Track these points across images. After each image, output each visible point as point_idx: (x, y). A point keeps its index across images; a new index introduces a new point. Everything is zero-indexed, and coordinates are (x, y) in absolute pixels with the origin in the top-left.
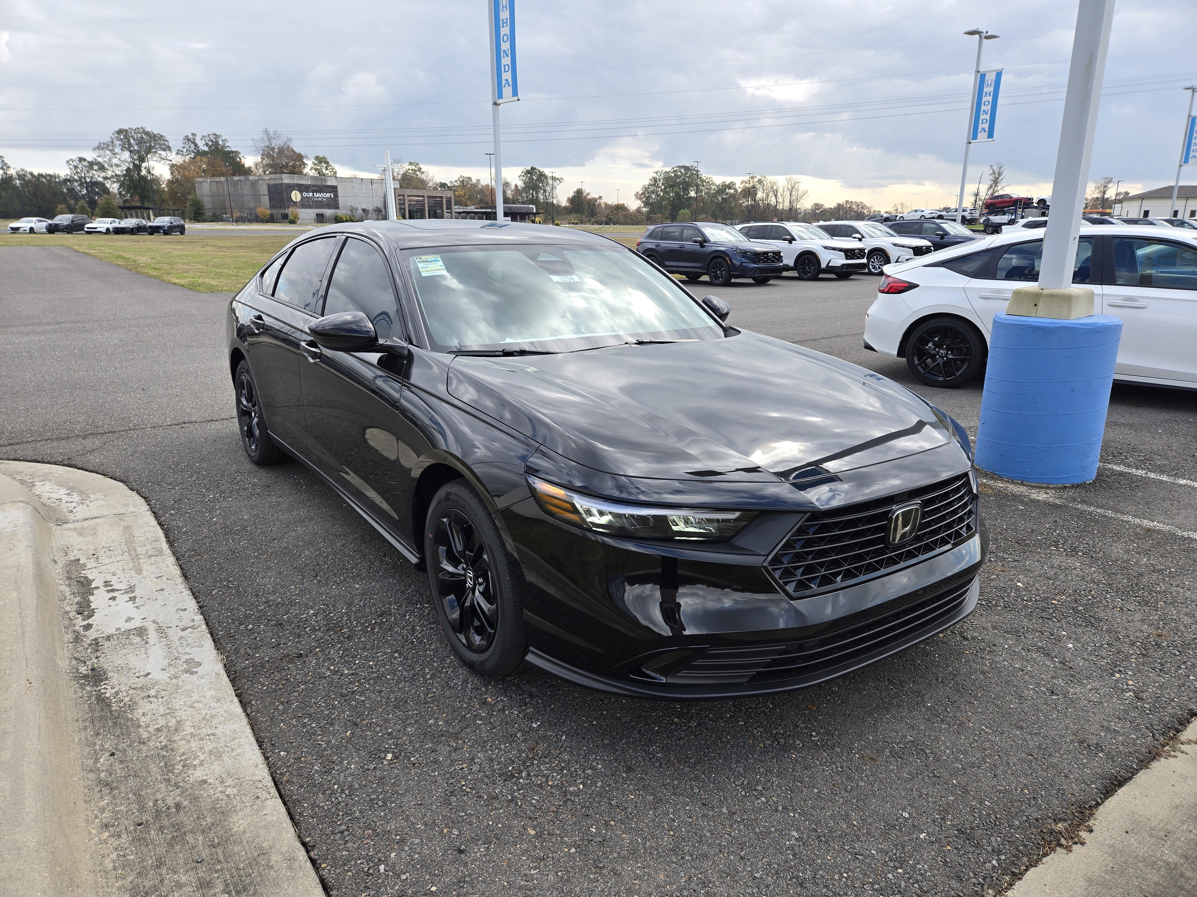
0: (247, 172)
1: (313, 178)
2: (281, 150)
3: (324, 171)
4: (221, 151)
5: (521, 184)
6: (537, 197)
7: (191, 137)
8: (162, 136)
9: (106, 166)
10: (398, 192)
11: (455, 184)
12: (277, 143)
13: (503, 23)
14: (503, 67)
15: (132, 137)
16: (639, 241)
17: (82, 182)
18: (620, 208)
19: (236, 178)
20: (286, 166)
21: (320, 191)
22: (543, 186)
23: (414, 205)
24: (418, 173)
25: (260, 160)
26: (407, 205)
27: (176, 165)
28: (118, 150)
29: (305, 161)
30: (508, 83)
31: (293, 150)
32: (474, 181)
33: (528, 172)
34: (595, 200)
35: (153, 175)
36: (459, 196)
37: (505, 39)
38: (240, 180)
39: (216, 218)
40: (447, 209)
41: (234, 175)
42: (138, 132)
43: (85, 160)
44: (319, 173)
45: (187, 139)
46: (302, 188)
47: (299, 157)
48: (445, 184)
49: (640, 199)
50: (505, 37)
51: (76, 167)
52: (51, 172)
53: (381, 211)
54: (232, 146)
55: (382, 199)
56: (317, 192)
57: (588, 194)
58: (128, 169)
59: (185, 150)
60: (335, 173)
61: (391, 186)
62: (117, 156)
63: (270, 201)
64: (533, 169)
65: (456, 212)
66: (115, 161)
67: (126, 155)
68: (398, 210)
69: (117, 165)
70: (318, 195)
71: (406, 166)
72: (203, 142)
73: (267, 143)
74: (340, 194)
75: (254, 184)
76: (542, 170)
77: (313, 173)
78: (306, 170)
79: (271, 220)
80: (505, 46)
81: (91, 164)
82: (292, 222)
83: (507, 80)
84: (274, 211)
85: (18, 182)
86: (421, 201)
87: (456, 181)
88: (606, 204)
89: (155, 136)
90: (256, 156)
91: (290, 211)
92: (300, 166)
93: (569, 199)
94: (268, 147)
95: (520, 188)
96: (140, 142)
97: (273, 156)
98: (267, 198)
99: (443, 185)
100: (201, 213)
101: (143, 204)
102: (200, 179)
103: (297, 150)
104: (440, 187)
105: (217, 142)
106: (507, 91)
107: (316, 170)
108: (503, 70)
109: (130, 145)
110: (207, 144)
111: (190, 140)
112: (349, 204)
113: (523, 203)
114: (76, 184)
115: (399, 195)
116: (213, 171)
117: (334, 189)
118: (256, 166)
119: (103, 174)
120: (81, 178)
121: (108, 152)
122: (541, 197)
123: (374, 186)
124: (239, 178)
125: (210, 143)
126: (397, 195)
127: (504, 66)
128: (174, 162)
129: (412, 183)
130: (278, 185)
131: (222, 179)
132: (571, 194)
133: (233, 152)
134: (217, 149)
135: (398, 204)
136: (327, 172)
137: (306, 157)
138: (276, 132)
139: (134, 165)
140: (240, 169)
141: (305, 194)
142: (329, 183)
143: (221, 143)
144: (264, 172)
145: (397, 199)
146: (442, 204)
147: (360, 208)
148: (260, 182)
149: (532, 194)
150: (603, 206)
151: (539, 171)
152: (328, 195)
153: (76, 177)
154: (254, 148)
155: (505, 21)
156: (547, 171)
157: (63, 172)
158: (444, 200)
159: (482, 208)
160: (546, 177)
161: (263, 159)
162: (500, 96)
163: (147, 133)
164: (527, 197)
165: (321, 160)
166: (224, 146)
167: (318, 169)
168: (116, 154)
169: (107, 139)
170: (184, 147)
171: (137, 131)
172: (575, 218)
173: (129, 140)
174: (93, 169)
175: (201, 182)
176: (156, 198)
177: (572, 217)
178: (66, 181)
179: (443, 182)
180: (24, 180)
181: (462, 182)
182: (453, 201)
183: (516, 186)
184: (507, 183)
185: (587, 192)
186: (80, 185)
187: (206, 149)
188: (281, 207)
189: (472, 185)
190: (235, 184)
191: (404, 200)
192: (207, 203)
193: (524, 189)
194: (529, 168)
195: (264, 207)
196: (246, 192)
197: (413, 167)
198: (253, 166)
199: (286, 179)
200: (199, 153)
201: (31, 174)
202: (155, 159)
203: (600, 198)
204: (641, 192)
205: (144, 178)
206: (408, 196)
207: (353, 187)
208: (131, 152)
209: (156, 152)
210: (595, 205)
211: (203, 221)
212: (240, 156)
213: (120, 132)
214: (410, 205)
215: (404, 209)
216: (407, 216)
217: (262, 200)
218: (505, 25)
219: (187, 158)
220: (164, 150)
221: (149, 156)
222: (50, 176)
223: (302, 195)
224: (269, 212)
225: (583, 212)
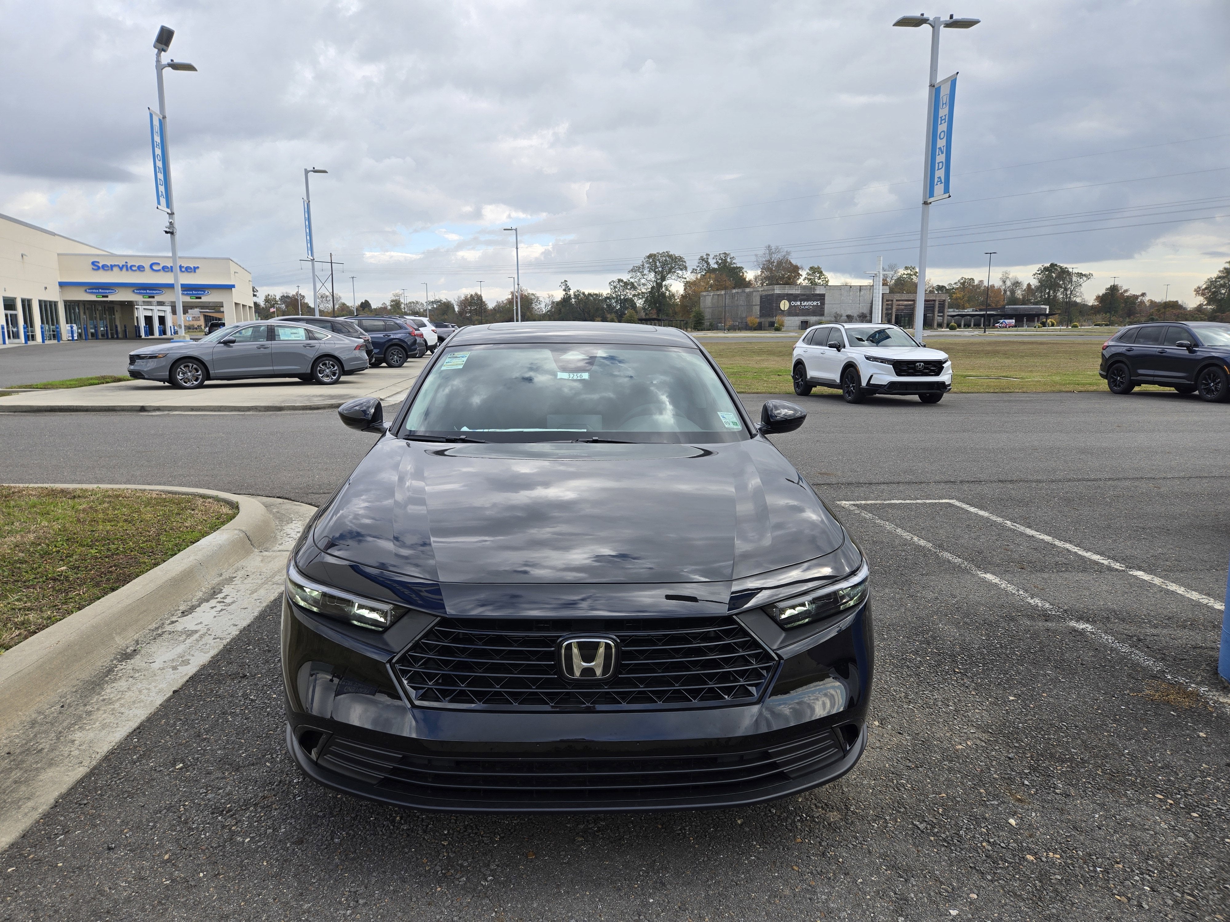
0: (748, 284)
1: (805, 287)
2: (780, 263)
3: (816, 280)
4: (727, 268)
5: (1034, 283)
6: (1055, 296)
7: (705, 257)
8: (681, 258)
9: (636, 284)
10: (886, 297)
11: (954, 286)
12: (776, 257)
13: (941, 120)
14: (937, 165)
15: (658, 260)
16: (1106, 344)
17: (618, 299)
18: (1173, 306)
19: (734, 291)
20: (782, 278)
21: (807, 300)
22: (1064, 283)
23: (903, 310)
24: (914, 277)
25: (760, 273)
26: (894, 310)
27: (689, 282)
28: (646, 272)
29: (800, 272)
30: (941, 181)
31: (790, 262)
32: (976, 282)
33: (1046, 269)
34: (1136, 297)
35: (669, 291)
36: (956, 299)
37: (942, 136)
38: (738, 293)
39: (712, 327)
40: (939, 312)
41: (734, 288)
42: (664, 256)
43: (622, 281)
44: (811, 283)
45: (702, 259)
46: (791, 298)
47: (795, 270)
48: (943, 287)
49: (1203, 294)
50: (943, 134)
51: (615, 287)
52: (597, 292)
53: (866, 317)
54: (738, 263)
55: (870, 305)
56: (804, 300)
57: (1126, 291)
58: (653, 288)
59: (699, 269)
60: (827, 282)
61: (880, 291)
62: (645, 277)
63: (761, 311)
64: (1052, 265)
65: (948, 316)
66: (643, 281)
67: (652, 276)
68: (884, 315)
69: (644, 285)
70: (805, 303)
71: (901, 272)
72: (715, 261)
73: (768, 258)
74: (826, 301)
75: (749, 295)
76: (1064, 265)
77: (806, 283)
78: (800, 281)
79: (759, 327)
80: (941, 143)
81: (626, 284)
82: (778, 329)
83: (940, 178)
84: (763, 320)
85: (573, 300)
86: (910, 305)
87: (955, 283)
88: (1152, 302)
89: (676, 258)
90: (757, 269)
91: (777, 319)
92: (795, 277)
93: (1098, 298)
94: (769, 261)
95: (1033, 287)
96: (664, 264)
97: (772, 269)
98: (758, 308)
99: (940, 288)
100: (701, 323)
101: (658, 316)
102: (704, 294)
103: (794, 262)
104: (937, 290)
105: (726, 260)
106: (939, 189)
107: (809, 279)
108: (937, 168)
109: (656, 267)
110: (717, 263)
111: (704, 260)
112: (834, 311)
113: (1034, 304)
114: (613, 301)
115: (887, 301)
116: (719, 286)
117: (822, 297)
118: (756, 279)
119: (633, 292)
120: (617, 296)
121: (639, 274)
122: (1060, 295)
123: (862, 293)
124: (737, 290)
125: (720, 261)
126: (885, 300)
127: (938, 163)
128: (688, 280)
129: (905, 288)
130: (770, 295)
131: (723, 292)
132: (1102, 291)
133: (737, 268)
134: (725, 266)
135: (884, 310)
136: (819, 281)
137: (802, 268)
138: (777, 248)
139: (657, 283)
140: (742, 283)
141: (793, 303)
142: (818, 292)
143: (729, 260)
144: (762, 284)
145: (885, 304)
146: (934, 307)
147: (844, 314)
148: (754, 293)
149: (1049, 293)
150: (1148, 304)
151: (1061, 268)
152: (815, 303)
153: (614, 295)
154: (755, 263)
155: (943, 118)
156: (1074, 268)
157: (605, 291)
158: (937, 303)
159: (981, 310)
160: (1069, 274)
161: (762, 272)
162: (932, 195)
163: (670, 256)
164: (1041, 297)
165: (816, 271)
166: (731, 263)
167: (811, 279)
168: (645, 275)
169: (639, 263)
170: (698, 266)
171: (662, 255)
172: (1103, 319)
173: (656, 263)
174: (627, 289)
175: (705, 296)
176: (671, 311)
177: (1099, 318)
178: (607, 298)
179: (941, 284)
180: (578, 299)
181: (963, 284)
182: (947, 304)
183: (1029, 285)
184: (1017, 282)
185: (1124, 288)
186: (616, 302)
187: (716, 266)
188: (769, 316)
189: (973, 286)
190: (733, 296)
191: (892, 305)
192: (707, 315)
193: (1038, 288)
194: (1048, 265)
195: (755, 316)
196: (741, 303)
197: (909, 272)
198: (753, 279)
199: (778, 290)
200: (710, 271)
201: (584, 293)
202: (673, 278)
203: (1143, 295)
204: (1204, 287)
205: (663, 294)
206: (897, 300)
207: (841, 294)
208: (656, 272)
209: (675, 272)
210: (1135, 304)
211: (702, 330)
212: (743, 271)
213: (650, 256)
214: (897, 310)
215: (891, 314)
216: (893, 320)
217: (754, 310)
218: (943, 122)
219: (699, 276)
220: (681, 270)
221: (669, 276)
222: (596, 295)
223: (790, 304)
224: (758, 320)
225: (1116, 312)
